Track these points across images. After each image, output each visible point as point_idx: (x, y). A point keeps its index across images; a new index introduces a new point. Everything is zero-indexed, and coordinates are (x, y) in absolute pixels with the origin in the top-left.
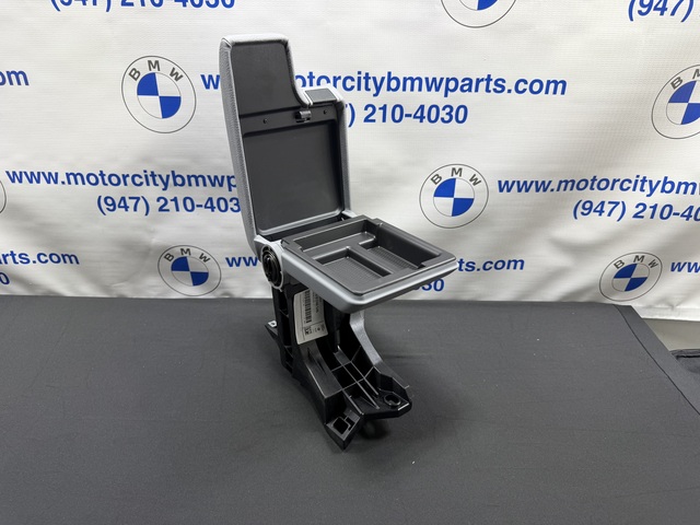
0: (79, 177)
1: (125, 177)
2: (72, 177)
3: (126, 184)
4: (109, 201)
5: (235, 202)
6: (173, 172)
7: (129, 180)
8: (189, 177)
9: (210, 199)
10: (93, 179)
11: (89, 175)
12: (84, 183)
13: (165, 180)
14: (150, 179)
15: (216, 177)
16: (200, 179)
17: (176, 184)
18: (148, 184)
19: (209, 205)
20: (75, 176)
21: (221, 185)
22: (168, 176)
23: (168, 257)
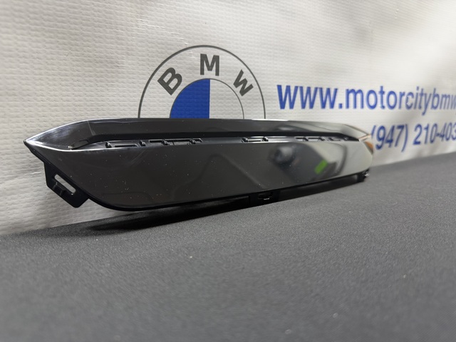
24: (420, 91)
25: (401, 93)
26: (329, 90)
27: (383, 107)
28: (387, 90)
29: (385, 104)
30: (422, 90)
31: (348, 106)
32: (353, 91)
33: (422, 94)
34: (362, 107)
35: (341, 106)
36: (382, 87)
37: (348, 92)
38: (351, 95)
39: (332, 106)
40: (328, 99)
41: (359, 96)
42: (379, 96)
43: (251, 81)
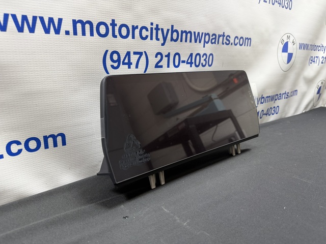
0: (87, 26)
1: (134, 28)
2: (79, 26)
3: (133, 37)
4: (115, 57)
5: (205, 56)
6: (172, 26)
7: (137, 32)
8: (182, 32)
9: (191, 55)
10: (103, 30)
11: (100, 24)
12: (92, 34)
13: (165, 35)
14: (154, 32)
15: (199, 33)
16: (189, 35)
17: (172, 39)
18: (151, 39)
19: (189, 61)
20: (83, 24)
21: (200, 42)
22: (168, 30)
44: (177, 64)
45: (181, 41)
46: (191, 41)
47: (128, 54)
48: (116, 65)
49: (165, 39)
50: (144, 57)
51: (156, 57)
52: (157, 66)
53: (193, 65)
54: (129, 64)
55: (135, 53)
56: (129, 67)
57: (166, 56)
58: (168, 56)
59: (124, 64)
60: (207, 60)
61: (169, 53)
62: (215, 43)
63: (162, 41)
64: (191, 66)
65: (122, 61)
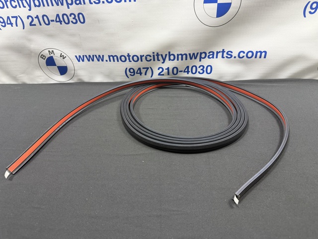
1: (6, 2)
9: (58, 15)
13: (29, 3)
17: (35, 5)
19: (58, 20)
21: (62, 4)
23: (43, 57)
24: (155, 54)
25: (141, 56)
26: (99, 56)
27: (130, 61)
28: (132, 55)
29: (131, 60)
30: (158, 53)
31: (110, 61)
32: (112, 56)
33: (158, 55)
34: (118, 61)
35: (107, 61)
36: (128, 54)
37: (109, 56)
38: (111, 58)
39: (103, 60)
40: (100, 58)
41: (115, 58)
42: (127, 58)
43: (65, 56)
44: (47, 22)
45: (44, 6)
46: (53, 5)
47: (8, 18)
48: (3, 25)
49: (30, 6)
50: (19, 18)
51: (28, 18)
52: (31, 24)
53: (63, 23)
54: (11, 24)
55: (12, 17)
56: (12, 26)
57: (35, 18)
58: (37, 17)
59: (8, 24)
60: (77, 18)
61: (37, 16)
62: (80, 3)
63: (28, 8)
64: (61, 24)
65: (6, 22)
